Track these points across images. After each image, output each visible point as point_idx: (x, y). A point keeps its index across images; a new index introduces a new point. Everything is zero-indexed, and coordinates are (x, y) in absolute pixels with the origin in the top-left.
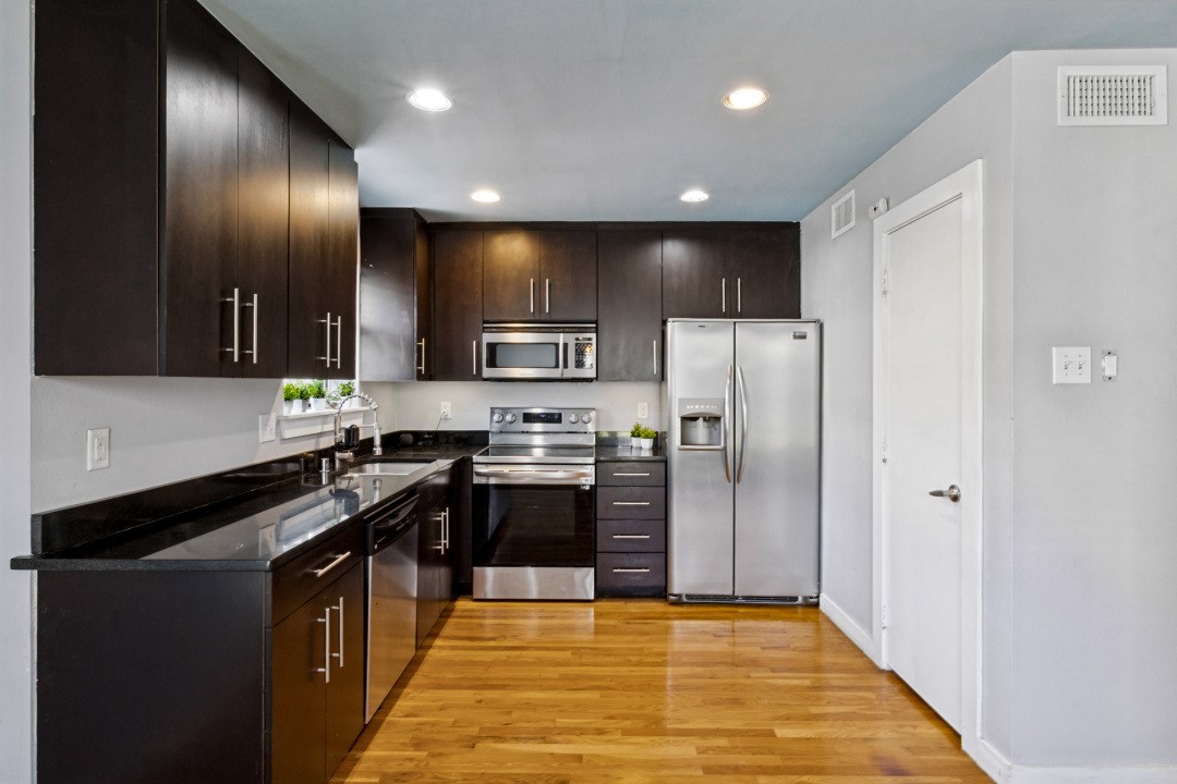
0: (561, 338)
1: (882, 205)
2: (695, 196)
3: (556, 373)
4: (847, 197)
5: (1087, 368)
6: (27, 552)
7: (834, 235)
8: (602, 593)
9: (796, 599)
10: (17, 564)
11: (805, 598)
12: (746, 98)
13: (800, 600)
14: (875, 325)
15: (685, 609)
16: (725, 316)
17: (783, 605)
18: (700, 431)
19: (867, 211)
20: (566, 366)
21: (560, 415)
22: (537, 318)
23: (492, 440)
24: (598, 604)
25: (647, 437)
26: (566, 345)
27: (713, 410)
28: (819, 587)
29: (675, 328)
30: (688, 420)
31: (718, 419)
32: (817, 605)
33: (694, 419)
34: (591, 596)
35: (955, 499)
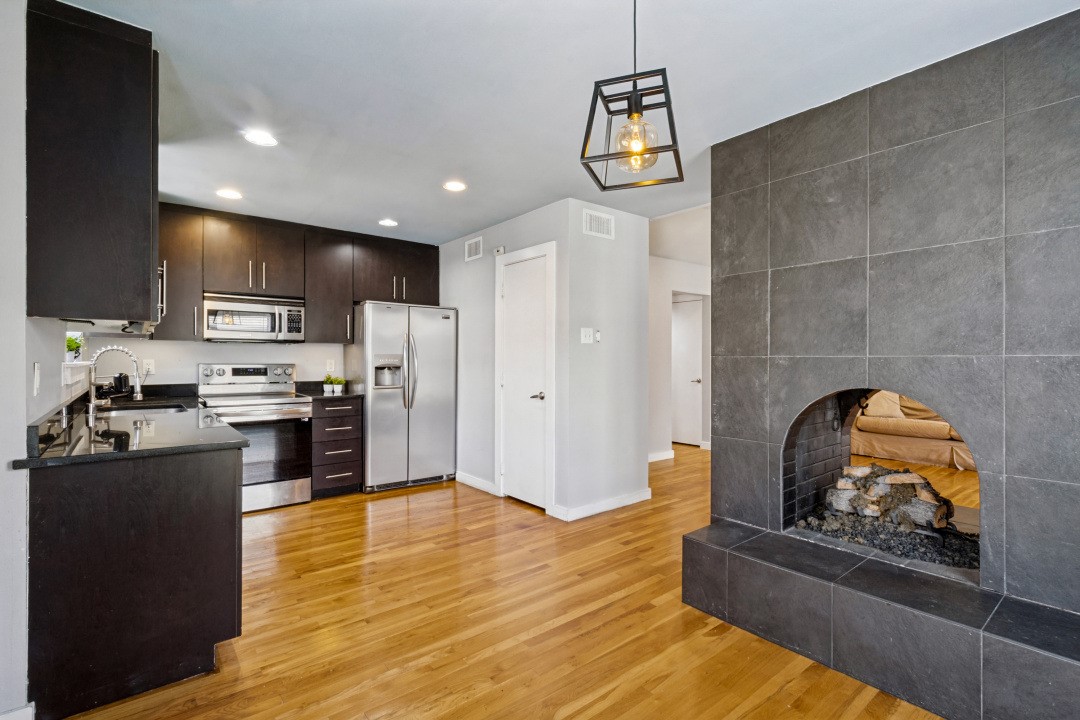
0: (277, 309)
1: (502, 250)
2: (388, 223)
3: (272, 336)
4: (476, 240)
5: (592, 337)
6: (23, 456)
7: (467, 259)
8: (317, 495)
9: (441, 477)
10: (17, 465)
11: (448, 476)
12: (455, 186)
13: (445, 478)
14: (497, 313)
15: (375, 495)
16: (395, 301)
17: (434, 482)
18: (387, 376)
19: (492, 251)
20: (280, 331)
21: (266, 369)
22: (254, 292)
23: (202, 390)
24: (313, 503)
25: (339, 383)
26: (280, 315)
27: (396, 362)
28: (456, 467)
29: (369, 307)
30: (379, 369)
31: (398, 368)
32: (454, 479)
33: (382, 368)
34: (309, 499)
35: (542, 398)
